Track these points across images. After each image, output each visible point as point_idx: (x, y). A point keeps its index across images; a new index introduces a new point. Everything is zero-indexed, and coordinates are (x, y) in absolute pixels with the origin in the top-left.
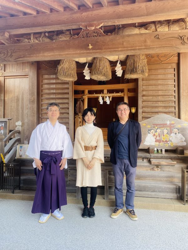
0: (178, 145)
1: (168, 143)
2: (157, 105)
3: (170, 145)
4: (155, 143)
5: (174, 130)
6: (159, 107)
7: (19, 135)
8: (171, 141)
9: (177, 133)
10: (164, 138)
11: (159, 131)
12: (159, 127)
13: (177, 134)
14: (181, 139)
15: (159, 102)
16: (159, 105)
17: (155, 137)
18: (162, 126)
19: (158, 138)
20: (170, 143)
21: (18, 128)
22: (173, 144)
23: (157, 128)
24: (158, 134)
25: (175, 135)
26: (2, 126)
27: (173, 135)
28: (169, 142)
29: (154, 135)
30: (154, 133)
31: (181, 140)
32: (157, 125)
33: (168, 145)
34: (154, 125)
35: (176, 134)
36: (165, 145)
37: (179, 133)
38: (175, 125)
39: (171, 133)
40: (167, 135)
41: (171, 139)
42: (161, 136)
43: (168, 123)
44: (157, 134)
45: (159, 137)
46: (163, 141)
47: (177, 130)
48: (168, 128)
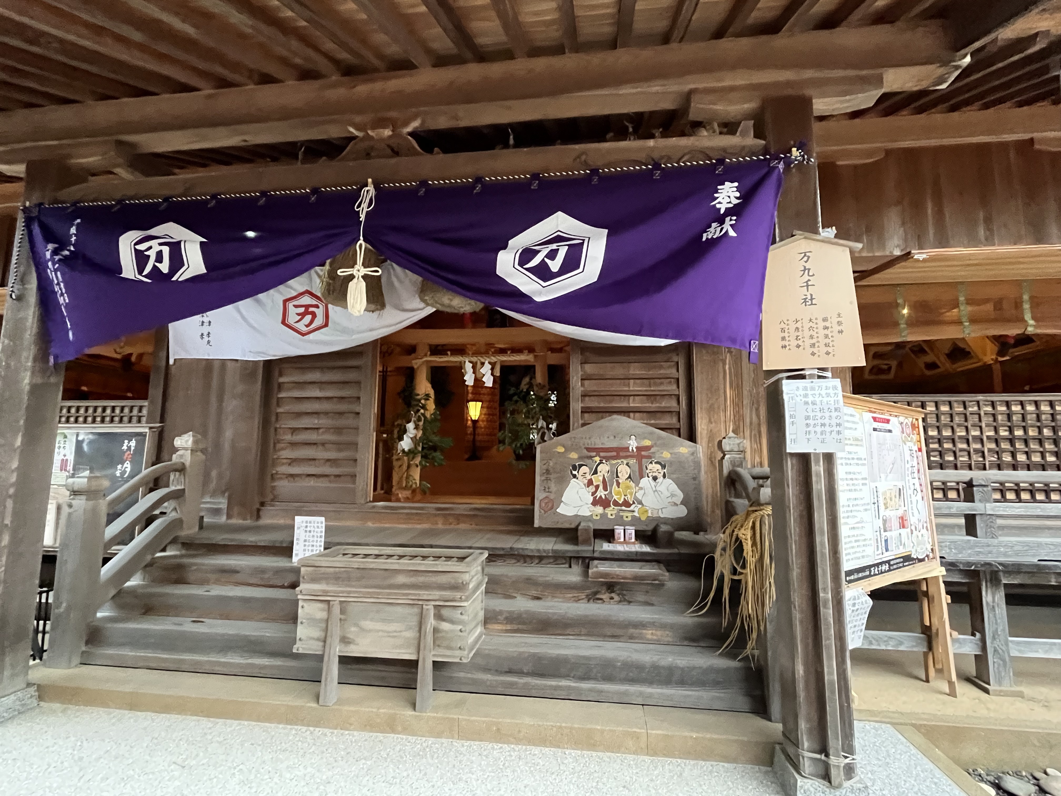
0: (662, 516)
1: (632, 508)
2: (627, 389)
3: (636, 514)
4: (593, 508)
5: (650, 466)
6: (632, 398)
7: (182, 477)
8: (640, 503)
9: (660, 476)
10: (618, 493)
11: (604, 469)
12: (604, 458)
13: (660, 479)
14: (672, 495)
15: (632, 381)
16: (631, 389)
17: (592, 489)
18: (614, 454)
19: (601, 493)
20: (636, 510)
21: (181, 456)
22: (647, 511)
23: (597, 459)
24: (601, 478)
25: (653, 483)
26: (129, 448)
27: (645, 482)
28: (633, 506)
29: (590, 483)
30: (589, 477)
31: (670, 500)
32: (598, 450)
33: (630, 514)
34: (589, 450)
35: (655, 478)
36: (622, 517)
37: (664, 476)
38: (653, 450)
39: (642, 477)
40: (628, 481)
41: (639, 495)
42: (611, 486)
43: (633, 444)
44: (598, 479)
45: (605, 489)
46: (616, 503)
47: (659, 467)
48: (633, 461)
